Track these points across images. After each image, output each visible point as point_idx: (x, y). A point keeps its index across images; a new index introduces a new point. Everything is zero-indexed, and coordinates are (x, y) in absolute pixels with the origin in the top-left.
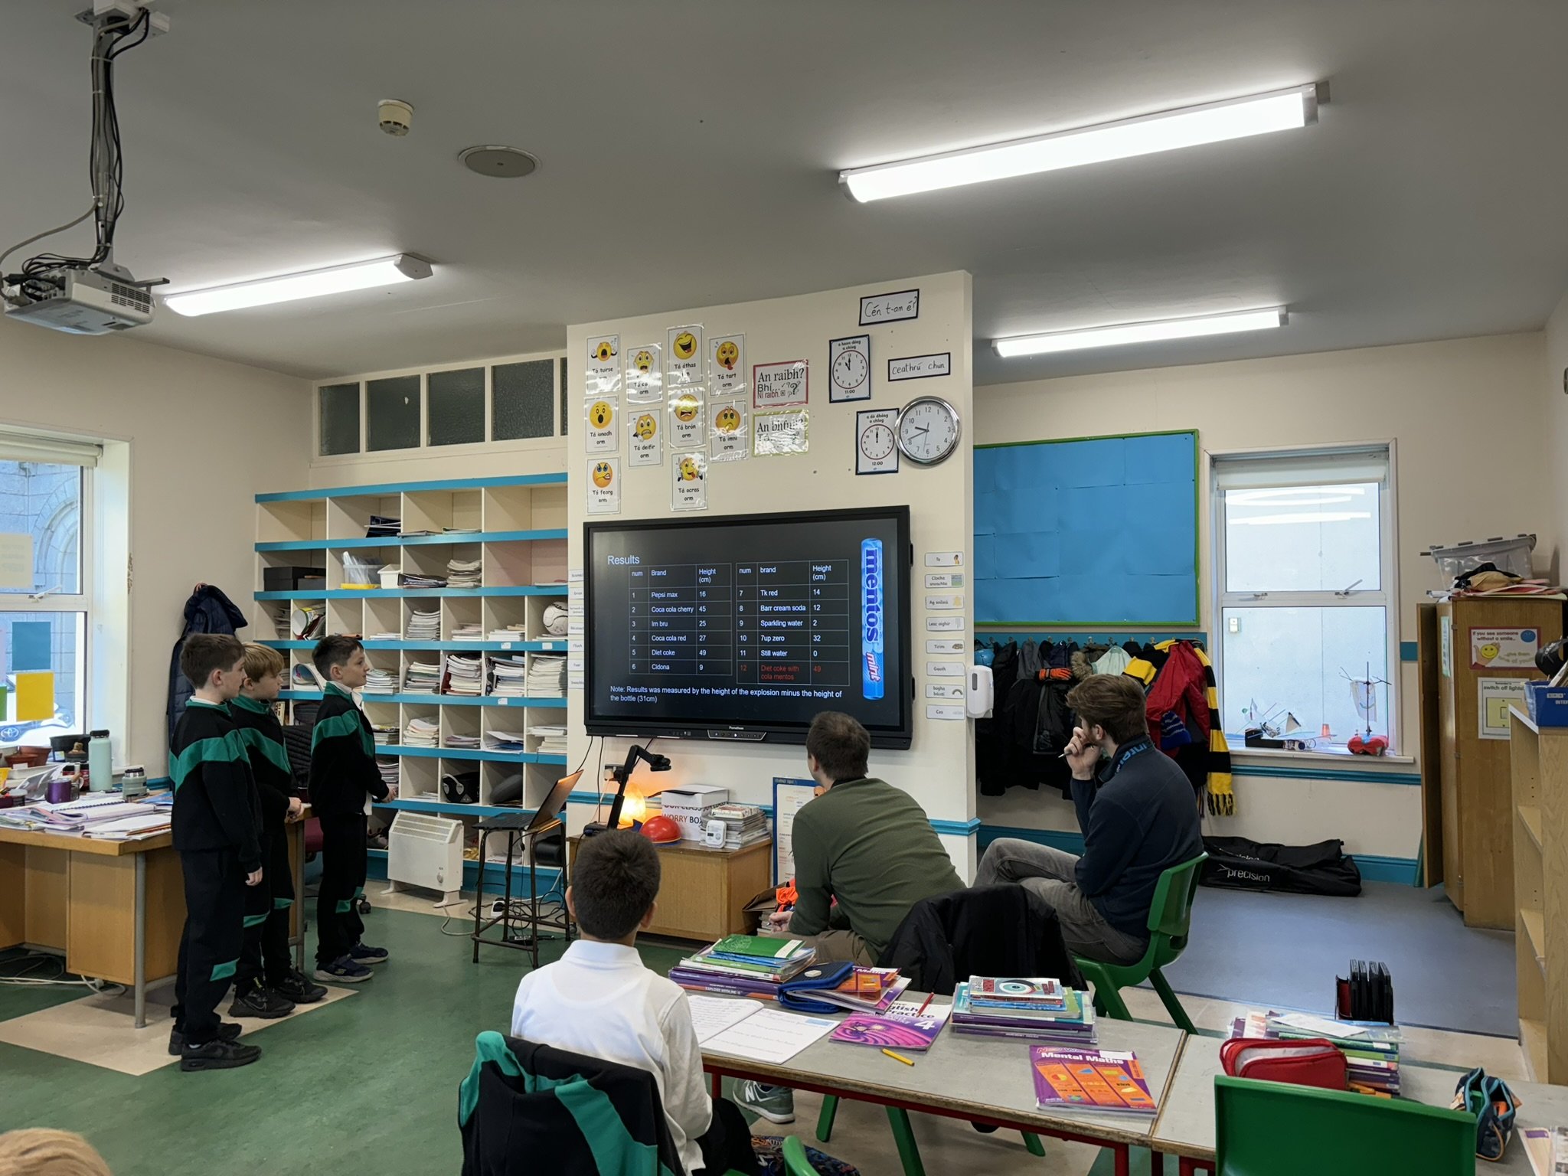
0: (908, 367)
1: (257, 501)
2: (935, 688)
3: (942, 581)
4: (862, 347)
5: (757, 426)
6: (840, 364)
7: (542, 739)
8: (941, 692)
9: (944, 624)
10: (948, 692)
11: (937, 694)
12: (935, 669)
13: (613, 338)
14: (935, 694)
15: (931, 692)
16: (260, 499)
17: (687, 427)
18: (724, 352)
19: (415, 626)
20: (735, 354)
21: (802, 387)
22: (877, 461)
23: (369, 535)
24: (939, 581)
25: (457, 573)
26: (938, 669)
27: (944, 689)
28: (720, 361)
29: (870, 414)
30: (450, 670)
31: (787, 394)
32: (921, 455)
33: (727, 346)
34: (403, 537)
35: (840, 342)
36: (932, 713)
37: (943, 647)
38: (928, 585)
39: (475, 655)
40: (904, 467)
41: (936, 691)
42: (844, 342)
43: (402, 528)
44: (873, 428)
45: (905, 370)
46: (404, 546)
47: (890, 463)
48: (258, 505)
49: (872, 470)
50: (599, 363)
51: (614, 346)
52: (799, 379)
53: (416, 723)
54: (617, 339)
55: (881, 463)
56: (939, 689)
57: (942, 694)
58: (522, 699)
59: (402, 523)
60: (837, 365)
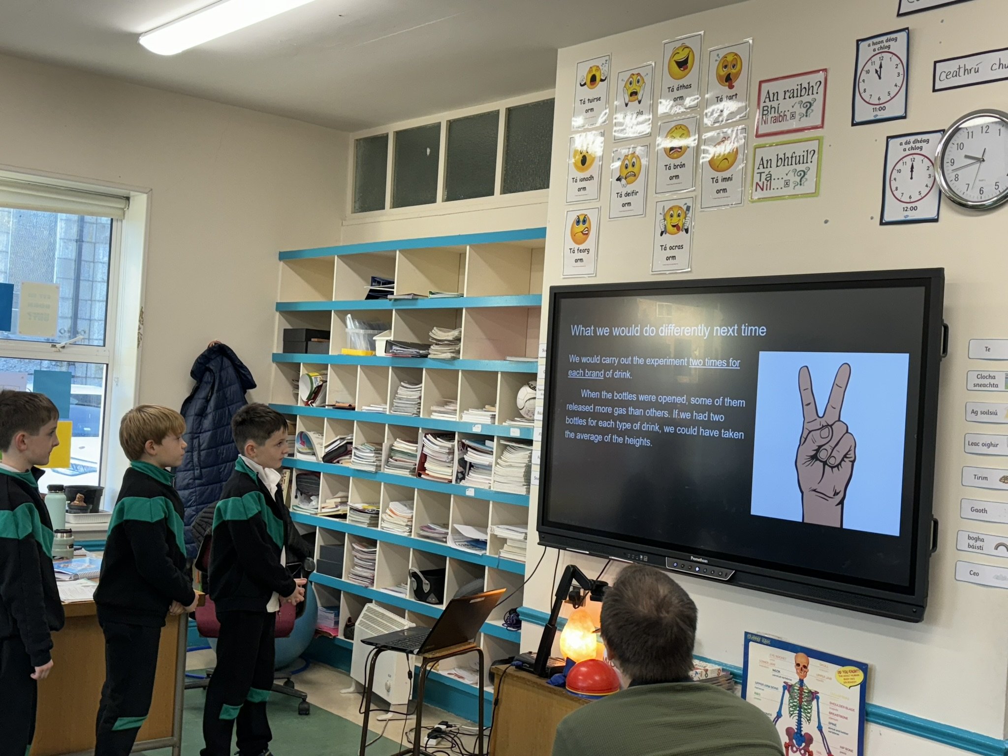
0: (962, 70)
1: (280, 259)
2: (969, 538)
3: (992, 381)
4: (899, 46)
5: (758, 161)
6: (868, 72)
7: (504, 541)
8: (979, 543)
9: (989, 445)
10: (989, 545)
11: (972, 547)
12: (972, 510)
13: (603, 60)
14: (969, 546)
15: (964, 543)
16: (284, 256)
17: (676, 167)
18: (726, 67)
19: (400, 399)
20: (738, 67)
21: (817, 107)
22: (909, 206)
23: (369, 297)
24: (986, 381)
25: (439, 342)
26: (977, 511)
27: (983, 540)
28: (719, 78)
29: (904, 140)
30: (426, 451)
31: (797, 117)
32: (972, 197)
33: (730, 58)
34: (396, 300)
35: (870, 42)
36: (963, 573)
37: (986, 478)
38: (971, 387)
39: (448, 436)
40: (948, 214)
41: (972, 542)
42: (875, 40)
43: (395, 290)
44: (908, 159)
45: (957, 74)
46: (397, 310)
47: (927, 209)
48: (282, 263)
49: (902, 218)
50: (588, 92)
51: (604, 69)
52: (815, 96)
53: (395, 506)
54: (609, 61)
55: (915, 208)
56: (977, 539)
57: (980, 548)
58: (488, 492)
59: (395, 285)
60: (864, 72)
